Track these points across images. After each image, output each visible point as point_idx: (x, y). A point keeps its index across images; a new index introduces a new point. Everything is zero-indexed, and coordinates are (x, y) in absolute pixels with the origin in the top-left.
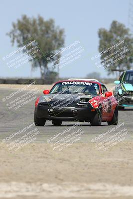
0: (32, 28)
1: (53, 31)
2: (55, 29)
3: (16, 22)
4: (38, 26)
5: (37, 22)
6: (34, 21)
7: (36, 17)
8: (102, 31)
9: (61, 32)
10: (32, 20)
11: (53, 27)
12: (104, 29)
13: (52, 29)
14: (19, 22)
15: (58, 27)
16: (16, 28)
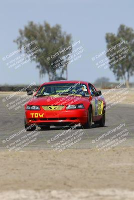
0: (38, 35)
1: (60, 37)
2: (62, 34)
3: (23, 29)
4: (44, 32)
5: (44, 28)
6: (41, 28)
7: (43, 24)
8: (110, 35)
9: (69, 38)
10: (38, 26)
11: (60, 33)
12: (112, 34)
13: (59, 35)
14: (26, 29)
15: (65, 33)
16: (23, 35)
